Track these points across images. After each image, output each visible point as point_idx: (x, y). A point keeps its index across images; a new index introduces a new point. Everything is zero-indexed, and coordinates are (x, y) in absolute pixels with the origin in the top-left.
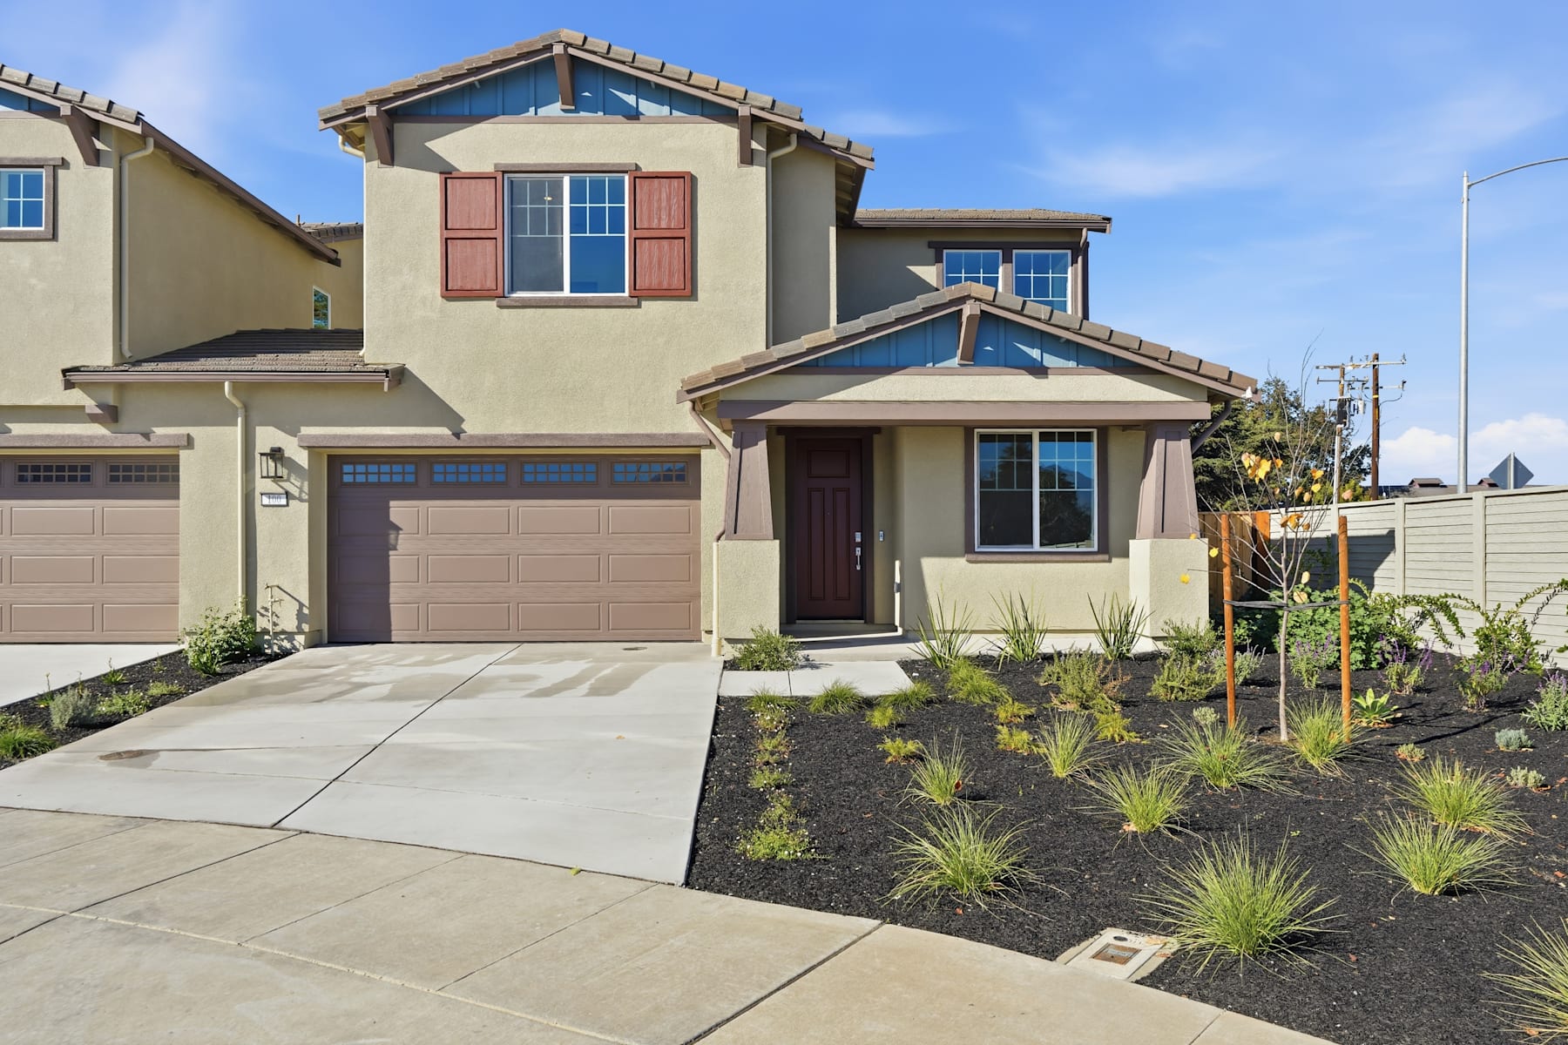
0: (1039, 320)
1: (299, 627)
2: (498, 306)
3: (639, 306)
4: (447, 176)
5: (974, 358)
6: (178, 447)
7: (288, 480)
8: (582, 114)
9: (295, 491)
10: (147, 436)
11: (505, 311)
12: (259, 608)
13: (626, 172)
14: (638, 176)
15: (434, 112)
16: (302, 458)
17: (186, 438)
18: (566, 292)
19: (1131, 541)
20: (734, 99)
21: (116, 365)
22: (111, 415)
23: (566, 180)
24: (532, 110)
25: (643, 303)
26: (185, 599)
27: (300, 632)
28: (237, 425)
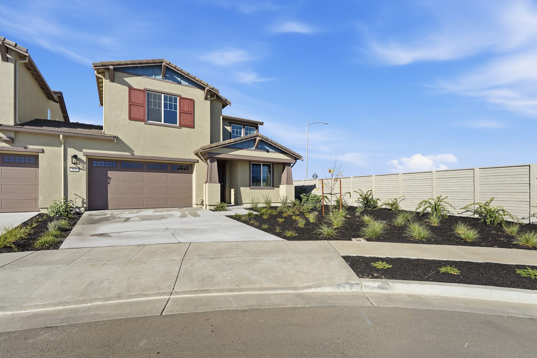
0: (270, 142)
1: (83, 205)
2: (145, 124)
3: (181, 128)
4: (131, 88)
5: (257, 148)
6: (38, 152)
7: (79, 164)
8: (167, 80)
9: (81, 167)
10: (26, 148)
11: (147, 125)
12: (68, 200)
13: (178, 96)
14: (181, 98)
15: (126, 71)
16: (84, 159)
17: (42, 150)
18: (163, 122)
19: (280, 185)
20: (205, 85)
21: (14, 125)
22: (12, 141)
23: (163, 95)
24: (154, 76)
25: (182, 128)
26: (41, 198)
27: (83, 207)
28: (61, 147)
